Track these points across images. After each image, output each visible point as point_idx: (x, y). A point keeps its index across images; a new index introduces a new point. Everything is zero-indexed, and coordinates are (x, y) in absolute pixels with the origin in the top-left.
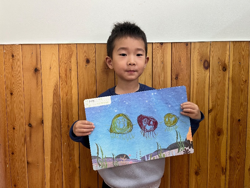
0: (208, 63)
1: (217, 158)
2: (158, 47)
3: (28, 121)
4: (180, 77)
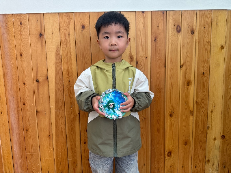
0: (180, 28)
1: (187, 102)
2: (140, 15)
3: (35, 78)
4: (158, 40)
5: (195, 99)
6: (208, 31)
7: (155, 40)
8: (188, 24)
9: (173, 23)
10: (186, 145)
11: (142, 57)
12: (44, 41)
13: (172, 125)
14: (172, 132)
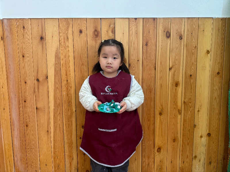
0: (169, 33)
1: (175, 102)
2: (133, 22)
3: (36, 77)
4: (149, 44)
5: (183, 99)
6: (195, 37)
7: (146, 45)
8: (177, 30)
9: (163, 30)
10: (174, 142)
11: (134, 60)
12: (44, 43)
13: (161, 123)
14: (162, 129)
